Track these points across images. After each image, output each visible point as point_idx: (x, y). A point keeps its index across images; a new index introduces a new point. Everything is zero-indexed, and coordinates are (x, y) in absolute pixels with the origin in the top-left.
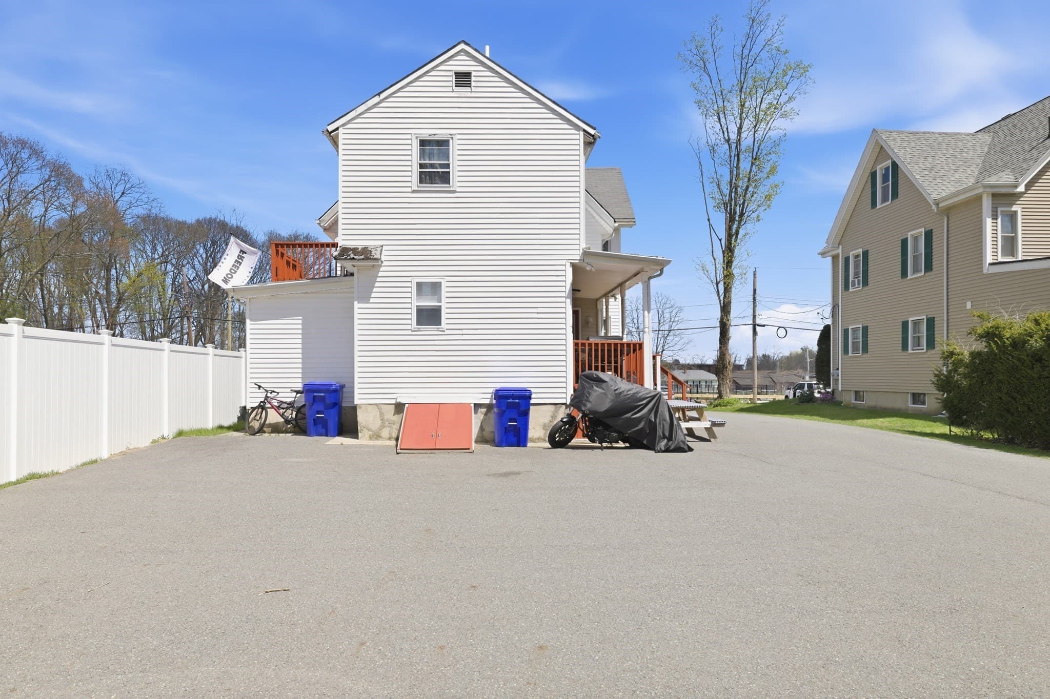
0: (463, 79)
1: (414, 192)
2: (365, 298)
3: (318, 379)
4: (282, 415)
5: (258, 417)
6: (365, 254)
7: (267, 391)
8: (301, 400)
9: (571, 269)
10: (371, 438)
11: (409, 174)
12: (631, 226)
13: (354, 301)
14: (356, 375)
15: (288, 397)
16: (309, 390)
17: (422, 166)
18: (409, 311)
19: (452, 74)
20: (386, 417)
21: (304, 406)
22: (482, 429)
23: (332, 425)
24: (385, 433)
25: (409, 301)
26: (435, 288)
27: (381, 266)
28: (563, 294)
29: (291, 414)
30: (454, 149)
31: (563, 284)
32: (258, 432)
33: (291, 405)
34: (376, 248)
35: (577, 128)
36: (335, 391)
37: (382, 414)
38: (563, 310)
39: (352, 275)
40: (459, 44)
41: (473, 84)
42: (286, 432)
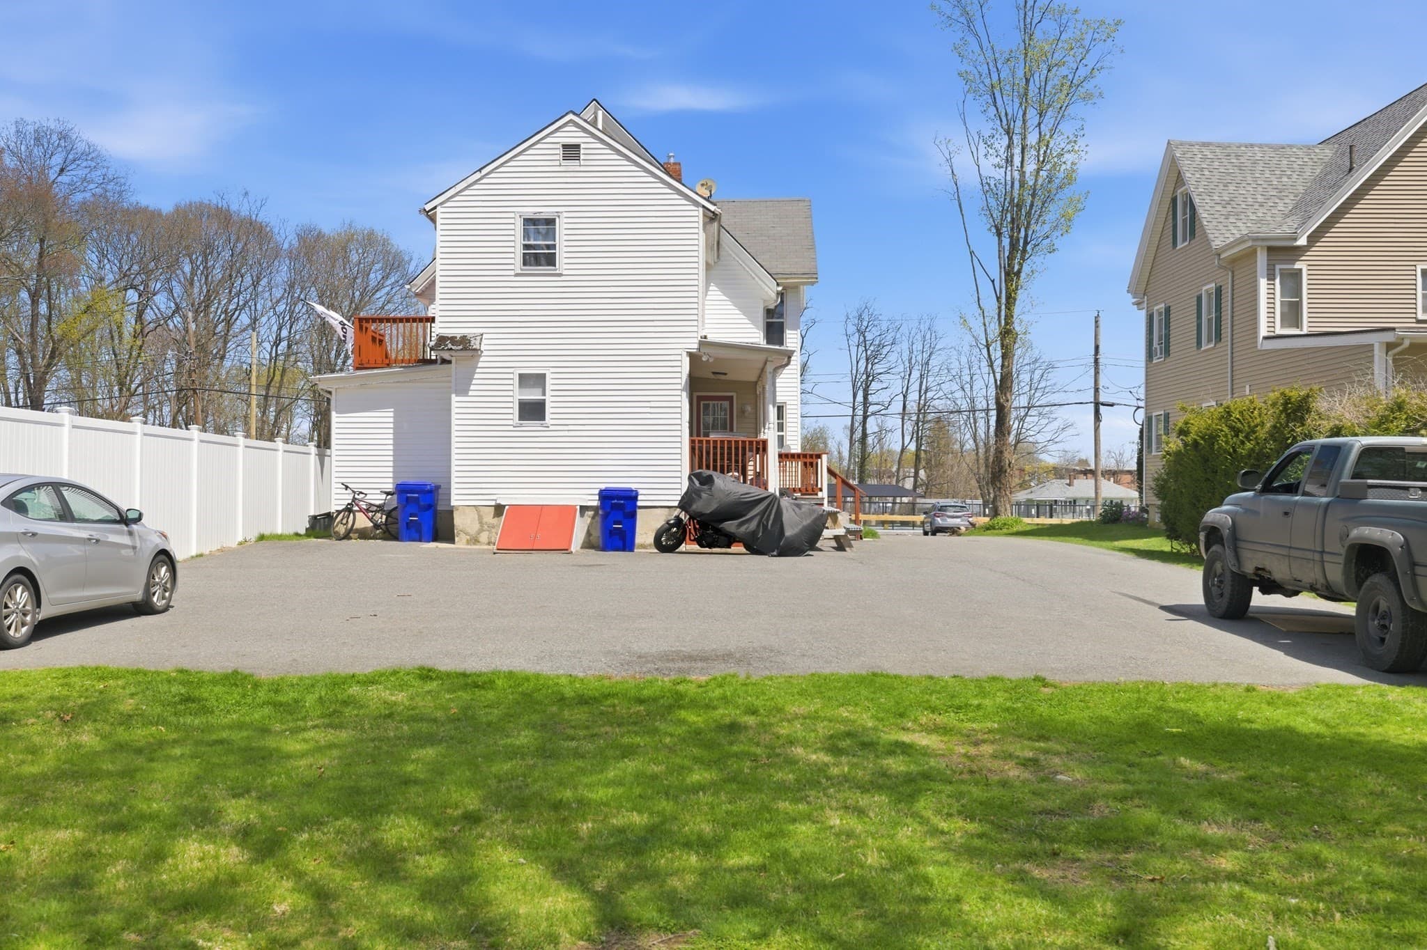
0: (571, 151)
1: (517, 275)
2: (464, 391)
3: (411, 479)
4: (371, 519)
5: (344, 521)
6: (464, 343)
7: (354, 492)
8: (393, 502)
9: (688, 359)
10: (468, 542)
11: (512, 255)
12: (813, 283)
13: (451, 393)
14: (454, 474)
15: (378, 499)
16: (402, 490)
17: (526, 247)
18: (511, 405)
19: (559, 146)
20: (485, 520)
21: (395, 509)
22: (589, 534)
23: (425, 529)
24: (484, 537)
25: (511, 393)
26: (538, 380)
27: (480, 356)
28: (679, 387)
29: (381, 518)
30: (561, 228)
31: (679, 375)
32: (343, 538)
33: (380, 508)
34: (475, 337)
35: (696, 203)
36: (431, 492)
37: (480, 518)
38: (678, 404)
39: (449, 362)
40: (567, 114)
41: (582, 157)
42: (374, 538)
